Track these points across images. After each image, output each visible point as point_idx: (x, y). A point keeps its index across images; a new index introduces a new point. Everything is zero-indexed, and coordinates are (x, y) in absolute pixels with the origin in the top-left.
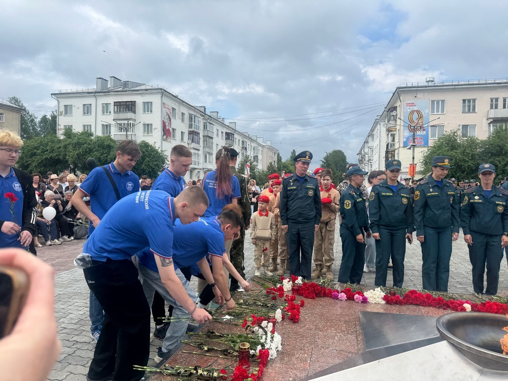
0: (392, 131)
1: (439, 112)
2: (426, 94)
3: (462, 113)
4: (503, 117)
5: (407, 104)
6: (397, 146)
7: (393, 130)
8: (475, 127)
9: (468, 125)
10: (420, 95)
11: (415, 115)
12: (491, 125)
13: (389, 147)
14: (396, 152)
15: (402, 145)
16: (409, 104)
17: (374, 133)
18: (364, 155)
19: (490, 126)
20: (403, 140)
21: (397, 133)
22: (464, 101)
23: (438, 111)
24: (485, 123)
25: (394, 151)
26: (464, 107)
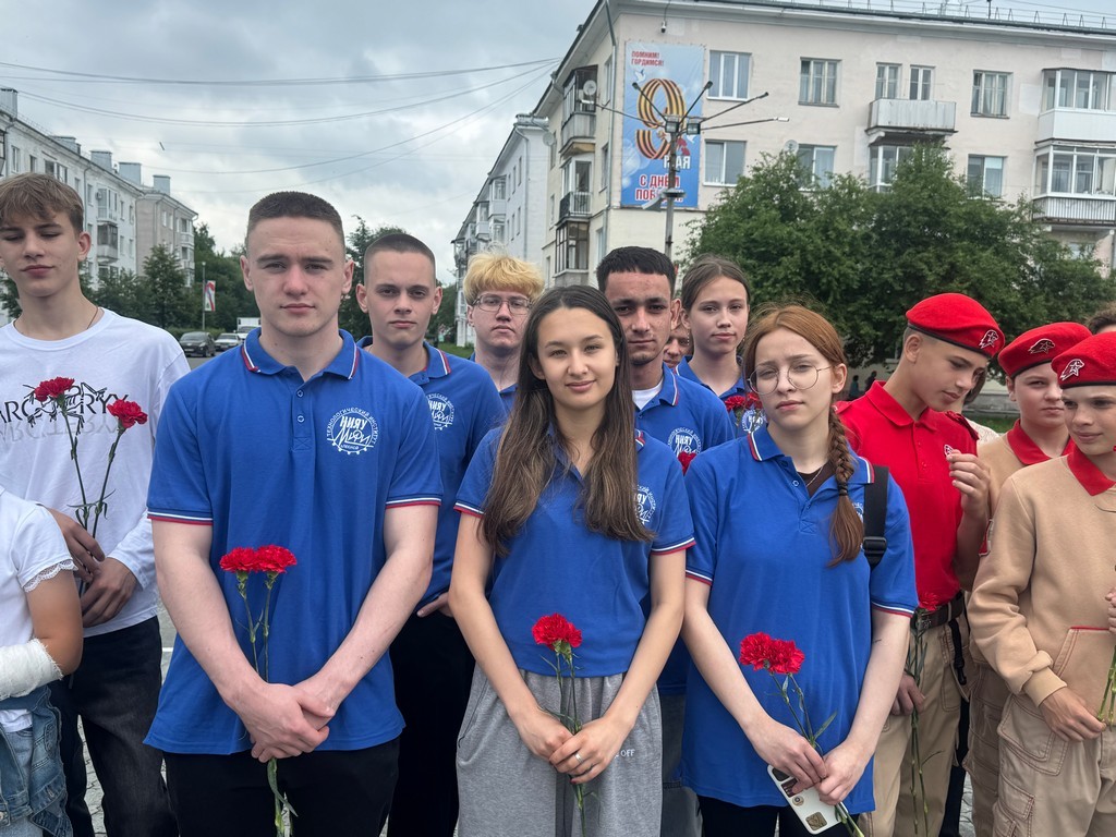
0: (578, 152)
1: (732, 95)
2: (696, 27)
3: (800, 103)
4: (912, 125)
5: (635, 54)
6: (597, 203)
7: (585, 148)
8: (832, 154)
9: (812, 147)
10: (676, 28)
11: (660, 98)
12: (881, 150)
13: (571, 209)
14: (596, 225)
15: (616, 202)
16: (642, 54)
17: (508, 171)
18: (474, 245)
19: (874, 155)
20: (619, 183)
21: (596, 161)
22: (805, 63)
23: (728, 92)
24: (861, 143)
25: (588, 224)
26: (805, 83)
